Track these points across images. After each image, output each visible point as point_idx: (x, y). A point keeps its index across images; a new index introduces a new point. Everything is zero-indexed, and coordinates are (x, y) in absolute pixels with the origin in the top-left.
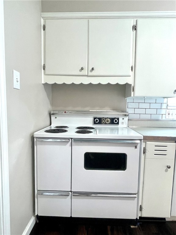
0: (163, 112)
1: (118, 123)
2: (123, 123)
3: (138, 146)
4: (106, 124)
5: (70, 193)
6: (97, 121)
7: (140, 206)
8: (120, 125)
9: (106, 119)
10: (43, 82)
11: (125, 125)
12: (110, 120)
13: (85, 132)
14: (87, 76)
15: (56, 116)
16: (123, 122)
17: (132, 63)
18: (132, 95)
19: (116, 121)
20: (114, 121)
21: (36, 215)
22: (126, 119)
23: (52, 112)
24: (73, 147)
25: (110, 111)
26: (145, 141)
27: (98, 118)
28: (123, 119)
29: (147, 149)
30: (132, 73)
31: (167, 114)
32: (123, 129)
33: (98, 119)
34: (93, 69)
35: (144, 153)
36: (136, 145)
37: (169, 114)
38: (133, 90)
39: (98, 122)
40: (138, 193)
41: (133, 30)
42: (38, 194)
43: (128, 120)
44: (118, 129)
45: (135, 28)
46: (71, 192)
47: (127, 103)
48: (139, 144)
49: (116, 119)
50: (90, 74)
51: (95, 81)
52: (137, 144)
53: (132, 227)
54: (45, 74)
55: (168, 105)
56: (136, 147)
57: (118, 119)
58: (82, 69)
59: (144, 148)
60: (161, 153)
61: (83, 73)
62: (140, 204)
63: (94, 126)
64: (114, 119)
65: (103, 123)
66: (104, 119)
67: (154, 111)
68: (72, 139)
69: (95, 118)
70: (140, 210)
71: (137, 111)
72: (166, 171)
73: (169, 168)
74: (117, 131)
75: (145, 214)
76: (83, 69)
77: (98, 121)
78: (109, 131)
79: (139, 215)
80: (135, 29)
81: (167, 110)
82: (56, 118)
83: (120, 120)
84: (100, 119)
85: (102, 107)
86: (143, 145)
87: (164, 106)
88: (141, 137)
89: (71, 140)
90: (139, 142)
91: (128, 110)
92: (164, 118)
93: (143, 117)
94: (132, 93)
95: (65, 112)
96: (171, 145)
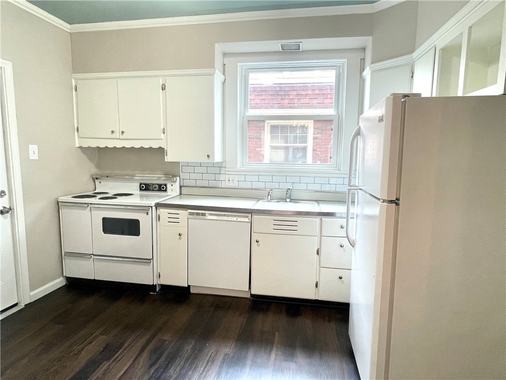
1: (166, 190)
2: (172, 190)
3: (150, 213)
4: (154, 190)
6: (143, 187)
7: (159, 273)
8: (169, 193)
9: (154, 185)
10: (77, 146)
12: (157, 187)
14: (120, 139)
15: (100, 181)
17: (162, 126)
18: (166, 160)
19: (163, 188)
21: (64, 275)
22: (175, 185)
23: (94, 177)
25: (159, 176)
26: (157, 207)
28: (172, 185)
29: (161, 216)
30: (163, 136)
31: (227, 180)
33: (144, 185)
34: (123, 132)
35: (159, 220)
36: (147, 211)
37: (229, 180)
38: (167, 155)
40: (153, 259)
41: (162, 89)
42: (64, 255)
43: (181, 187)
46: (93, 255)
47: (181, 167)
48: (150, 211)
49: (164, 186)
50: (122, 137)
51: (128, 144)
53: (151, 293)
54: (79, 137)
56: (147, 214)
57: (166, 185)
58: (113, 132)
59: (159, 215)
60: (174, 221)
61: (114, 136)
63: (141, 193)
64: (162, 185)
65: (151, 189)
66: (151, 186)
67: (212, 177)
69: (141, 184)
70: (159, 278)
71: (193, 176)
72: (180, 239)
73: (180, 235)
75: (163, 281)
77: (145, 188)
79: (158, 282)
80: (165, 89)
81: (227, 176)
82: (100, 183)
83: (169, 186)
84: (146, 185)
87: (223, 170)
88: (152, 204)
92: (224, 185)
93: (200, 183)
94: (166, 157)
95: (107, 177)
96: (184, 213)
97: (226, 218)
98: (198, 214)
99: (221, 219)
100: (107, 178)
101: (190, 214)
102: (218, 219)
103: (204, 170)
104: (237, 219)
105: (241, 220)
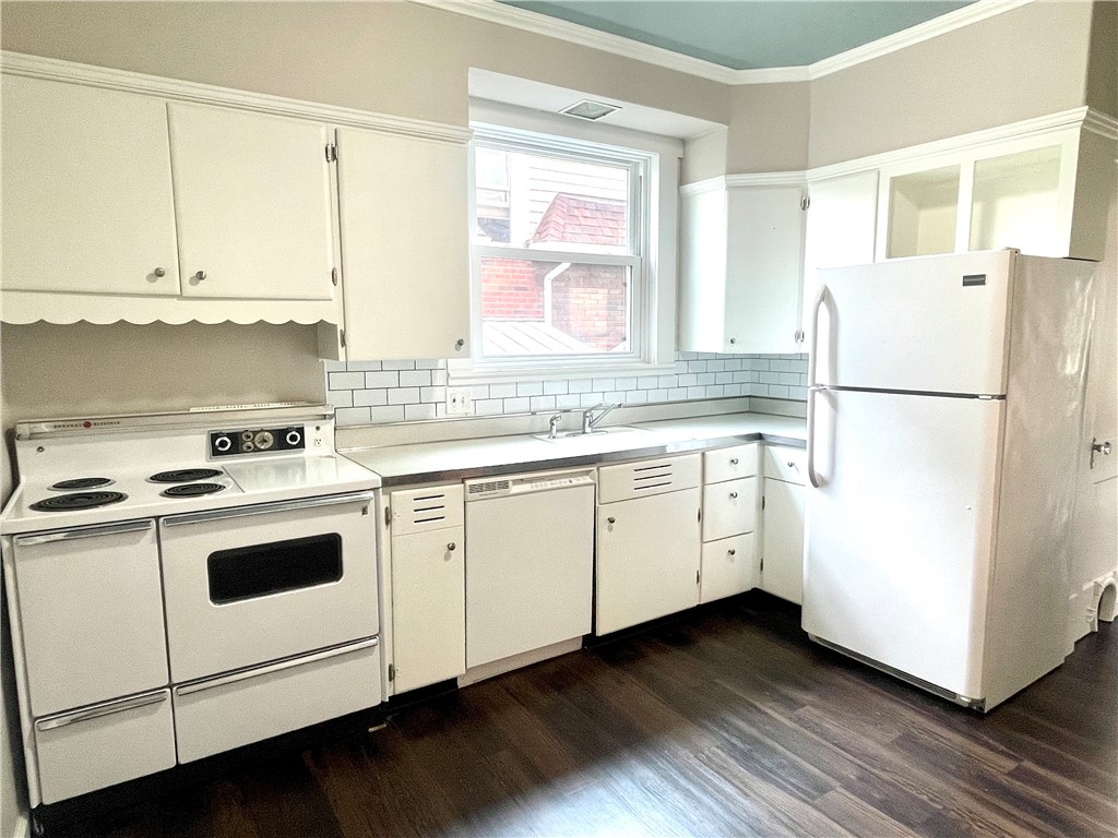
0: (438, 394)
1: (302, 445)
2: (318, 441)
3: (371, 508)
4: (258, 450)
5: (168, 690)
6: (223, 444)
7: (390, 667)
8: (309, 451)
9: (258, 435)
11: (327, 449)
12: (271, 437)
13: (198, 490)
14: (180, 297)
15: (40, 443)
16: (319, 438)
17: (331, 262)
18: (342, 358)
19: (293, 438)
20: (286, 439)
21: (34, 805)
22: (328, 427)
24: (163, 543)
25: (272, 406)
26: (387, 489)
27: (228, 435)
28: (318, 428)
29: (396, 510)
30: (333, 291)
31: (449, 401)
32: (319, 460)
33: (225, 439)
34: (200, 276)
35: (388, 522)
36: (364, 505)
37: (454, 401)
38: (344, 344)
39: (227, 448)
40: (380, 634)
41: (327, 157)
42: (36, 730)
43: (335, 429)
44: (302, 465)
45: (333, 154)
46: (170, 686)
47: (326, 374)
48: (373, 502)
49: (294, 433)
50: (190, 290)
51: (211, 314)
52: (369, 501)
53: (371, 730)
55: (448, 375)
56: (364, 511)
57: (301, 430)
58: (159, 274)
59: (387, 509)
60: (428, 516)
61: (160, 286)
62: (388, 662)
63: (216, 464)
64: (287, 431)
65: (249, 448)
66: (249, 437)
67: (412, 396)
68: (157, 518)
70: (390, 679)
71: (361, 398)
72: (447, 557)
73: (452, 548)
74: (300, 472)
75: (404, 685)
76: (161, 275)
77: (229, 445)
78: (273, 474)
79: (389, 693)
80: (334, 157)
81: (450, 390)
82: (40, 449)
83: (309, 433)
84: (234, 436)
85: (236, 392)
86: (384, 502)
87: (439, 378)
88: (375, 481)
89: (154, 522)
90: (371, 494)
91: (331, 397)
92: (441, 415)
93: (380, 414)
94: (341, 350)
95: (87, 425)
96: (452, 492)
97: (548, 484)
98: (490, 487)
99: (540, 488)
100: (86, 431)
101: (473, 489)
102: (535, 489)
103: (390, 379)
104: (571, 482)
105: (579, 483)
